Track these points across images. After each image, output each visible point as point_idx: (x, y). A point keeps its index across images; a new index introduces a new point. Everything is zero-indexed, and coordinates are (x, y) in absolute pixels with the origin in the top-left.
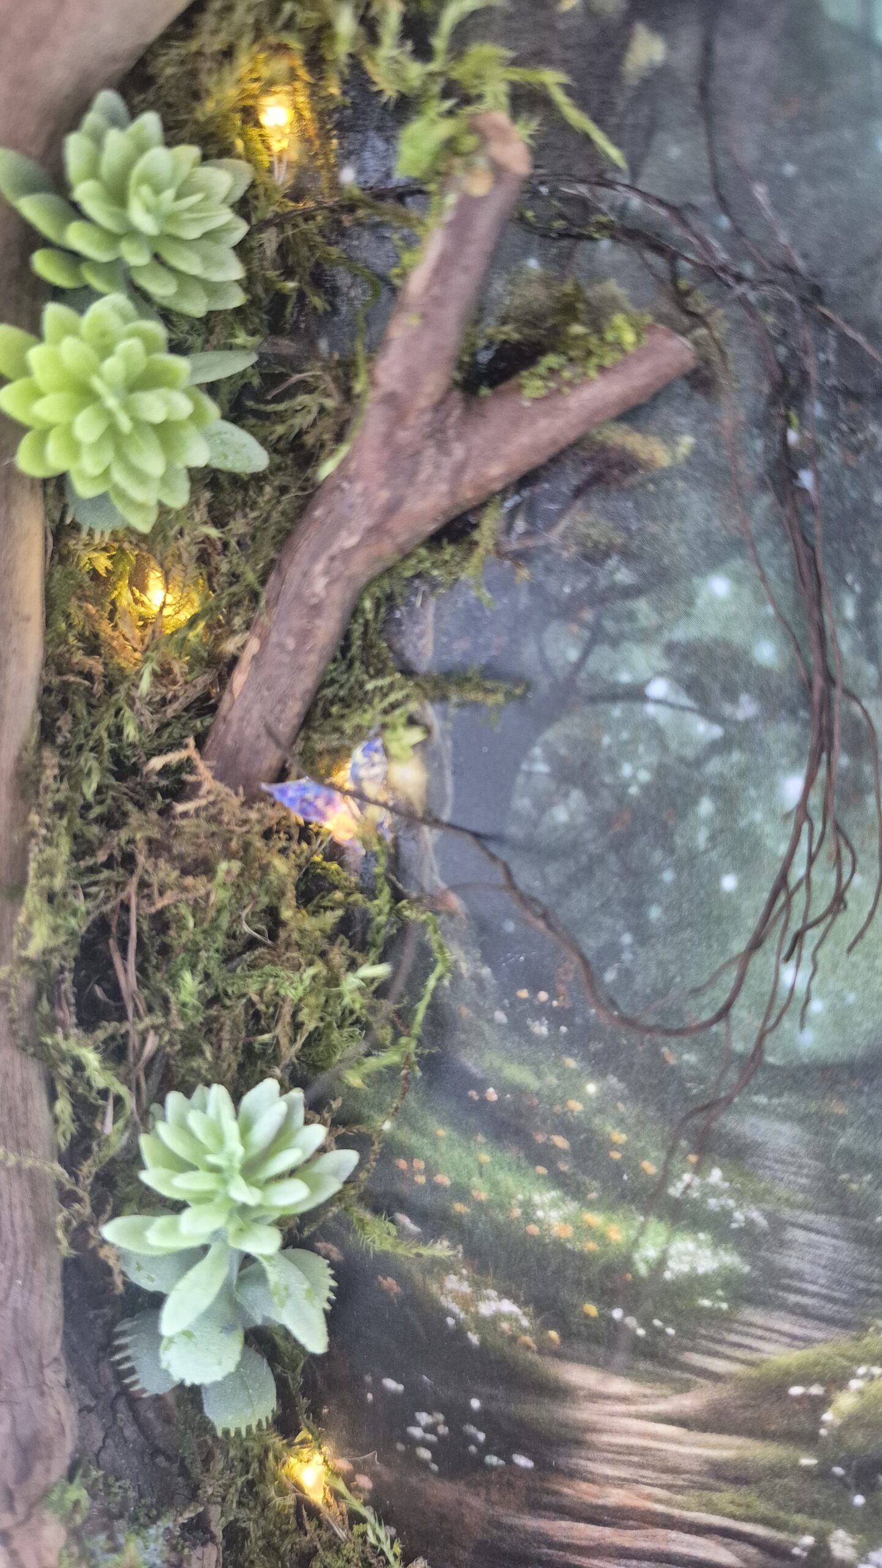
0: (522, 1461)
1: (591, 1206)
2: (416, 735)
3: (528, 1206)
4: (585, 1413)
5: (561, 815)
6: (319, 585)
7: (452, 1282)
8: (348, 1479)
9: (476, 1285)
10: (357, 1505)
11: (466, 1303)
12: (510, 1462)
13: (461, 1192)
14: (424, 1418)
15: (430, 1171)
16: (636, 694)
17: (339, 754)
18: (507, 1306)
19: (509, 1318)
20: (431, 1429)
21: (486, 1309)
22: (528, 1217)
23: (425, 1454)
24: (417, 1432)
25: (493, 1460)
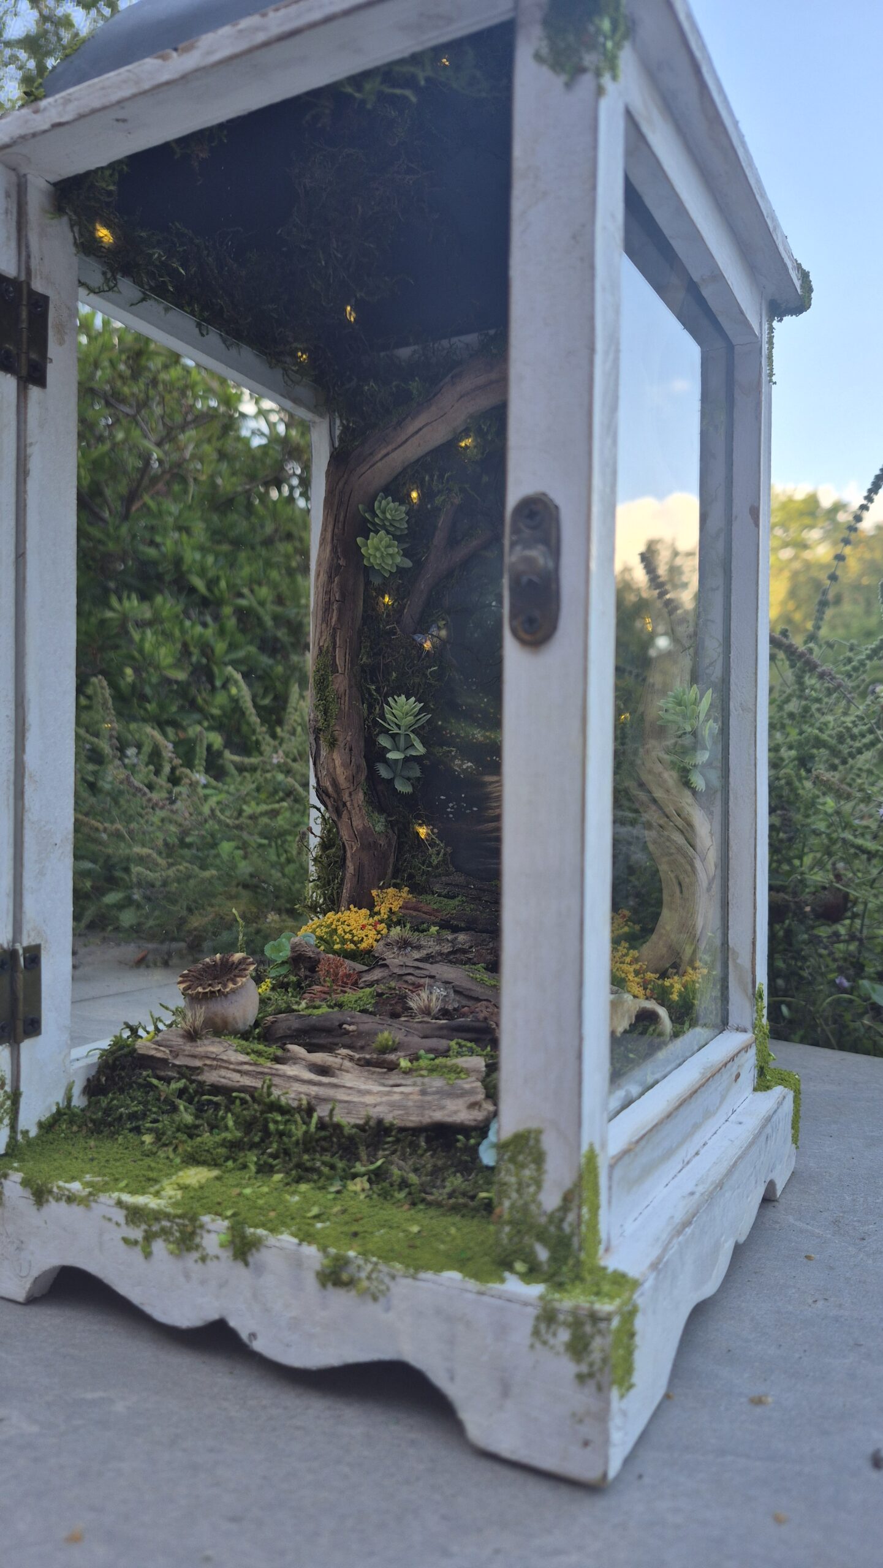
0: (475, 809)
1: (487, 731)
2: (444, 622)
3: (473, 734)
4: (490, 789)
5: (476, 635)
6: (422, 587)
7: (457, 762)
8: (432, 830)
9: (462, 761)
10: (434, 837)
11: (460, 766)
12: (472, 810)
13: (458, 736)
14: (451, 805)
15: (450, 733)
16: (490, 605)
17: (429, 628)
18: (470, 764)
19: (471, 767)
20: (452, 808)
21: (464, 767)
22: (473, 738)
23: (451, 816)
24: (449, 810)
25: (468, 811)
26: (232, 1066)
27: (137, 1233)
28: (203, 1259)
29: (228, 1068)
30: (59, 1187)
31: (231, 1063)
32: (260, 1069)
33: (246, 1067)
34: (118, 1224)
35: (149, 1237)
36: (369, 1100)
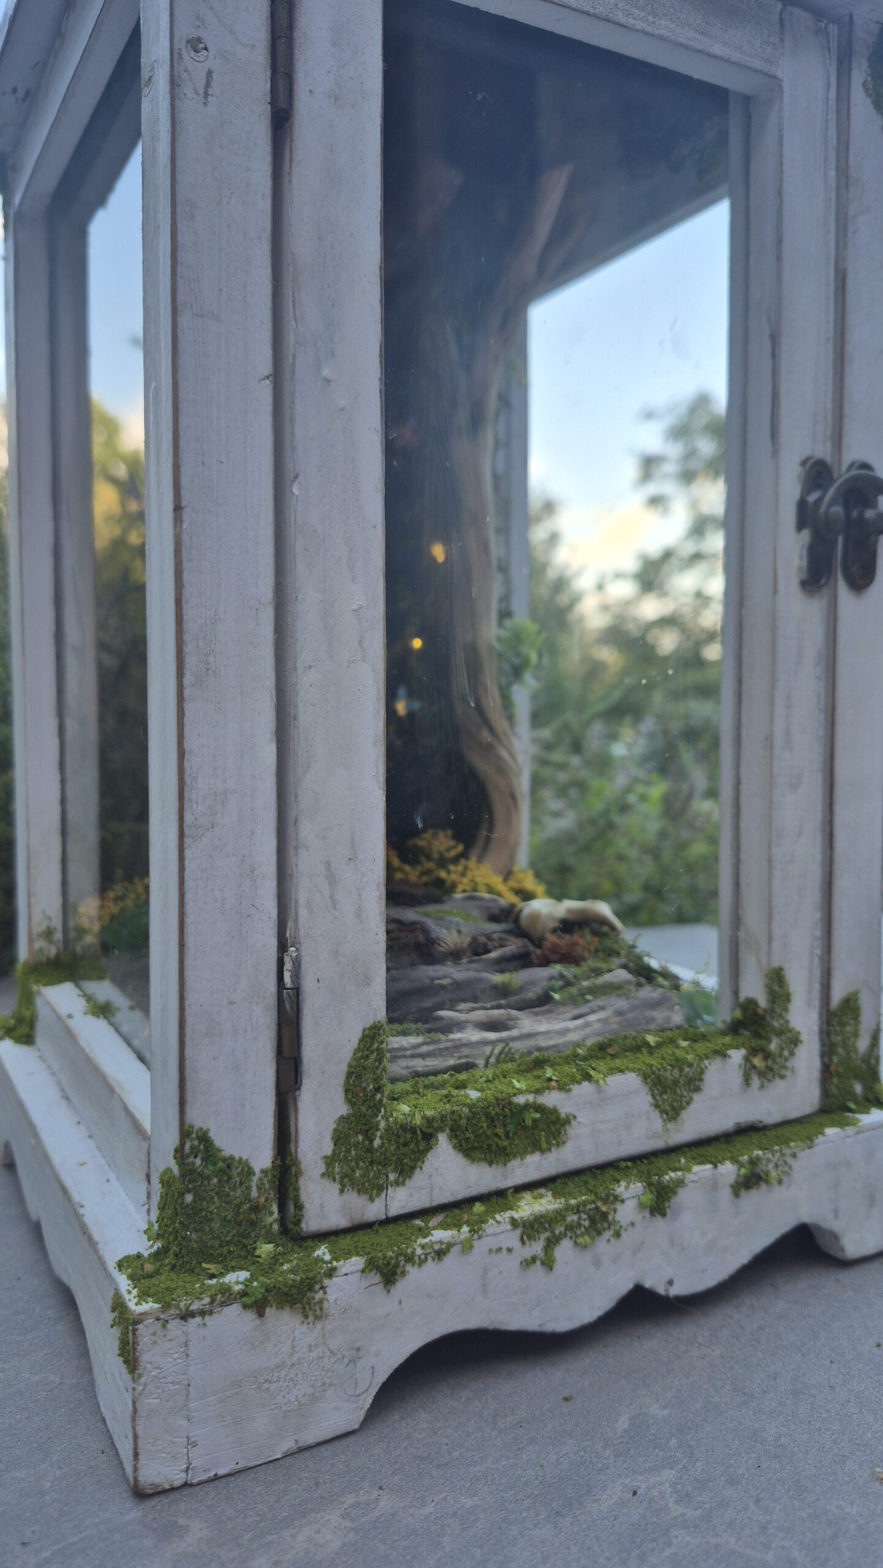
26: (408, 1053)
27: (537, 1247)
28: (617, 1235)
29: (406, 1057)
30: (423, 1247)
31: (406, 1049)
32: (442, 1046)
33: (425, 1049)
34: (509, 1250)
35: (551, 1243)
36: (573, 1037)
